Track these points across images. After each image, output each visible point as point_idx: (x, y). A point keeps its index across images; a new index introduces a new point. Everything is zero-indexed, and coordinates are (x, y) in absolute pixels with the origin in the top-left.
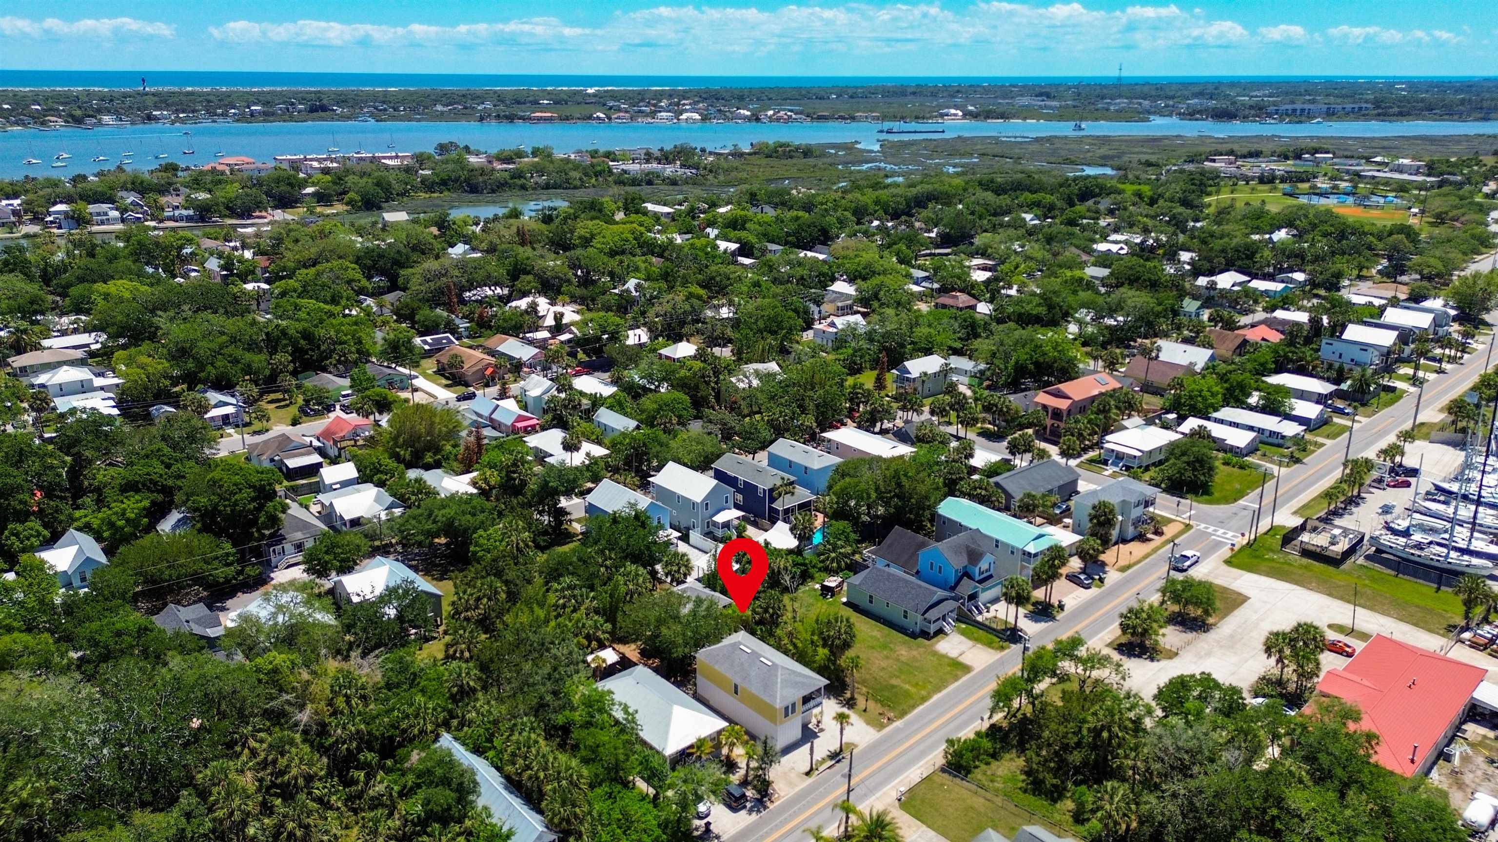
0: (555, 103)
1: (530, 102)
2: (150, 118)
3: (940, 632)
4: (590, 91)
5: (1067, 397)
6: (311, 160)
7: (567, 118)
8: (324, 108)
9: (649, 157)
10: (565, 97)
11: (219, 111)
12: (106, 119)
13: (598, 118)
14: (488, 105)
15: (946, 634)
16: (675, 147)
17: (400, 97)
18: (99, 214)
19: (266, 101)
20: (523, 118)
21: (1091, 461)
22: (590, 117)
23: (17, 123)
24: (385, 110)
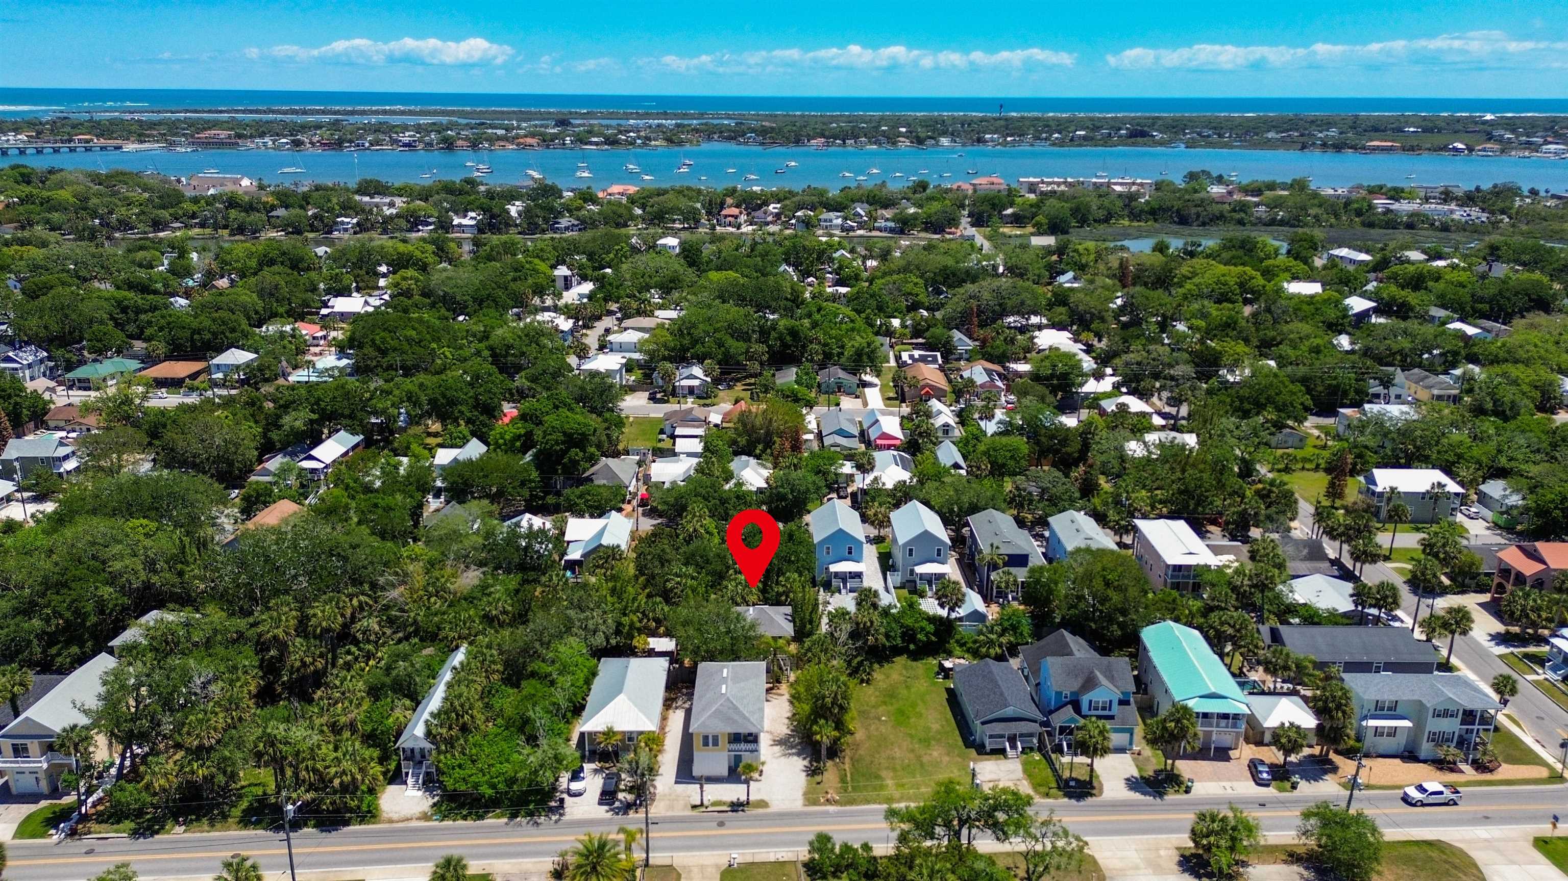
0: (1425, 131)
1: (1393, 130)
2: (980, 140)
3: (1000, 752)
4: (1489, 117)
5: (1544, 563)
6: (1115, 184)
7: (1412, 149)
8: (1143, 134)
9: (1447, 196)
10: (1443, 124)
11: (1044, 135)
12: (945, 141)
13: (1456, 149)
14: (1333, 132)
15: (1006, 757)
16: (1495, 186)
17: (1236, 123)
18: (825, 221)
19: (1095, 126)
20: (1354, 148)
21: (1527, 656)
22: (1445, 148)
23: (875, 143)
24: (1209, 136)
